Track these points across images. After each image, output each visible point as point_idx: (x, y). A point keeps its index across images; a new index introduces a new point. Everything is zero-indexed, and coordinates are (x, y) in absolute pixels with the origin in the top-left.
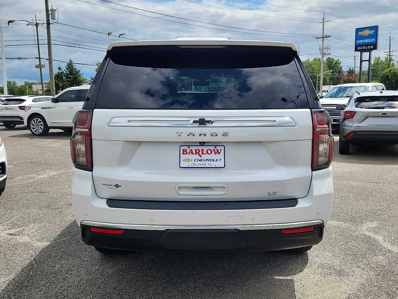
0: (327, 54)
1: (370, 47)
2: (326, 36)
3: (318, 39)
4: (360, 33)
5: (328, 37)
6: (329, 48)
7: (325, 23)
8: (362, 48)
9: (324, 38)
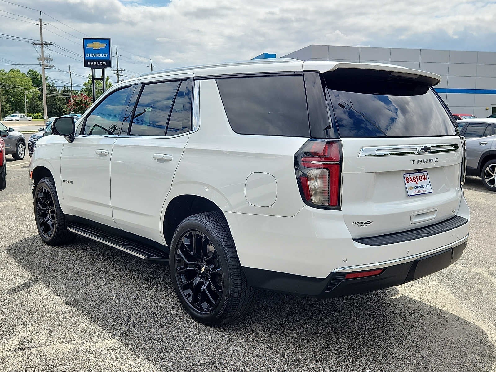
0: (50, 67)
1: (103, 63)
2: (46, 43)
3: (35, 45)
4: (89, 45)
5: (49, 44)
6: (51, 58)
7: (42, 26)
8: (94, 63)
9: (44, 45)
